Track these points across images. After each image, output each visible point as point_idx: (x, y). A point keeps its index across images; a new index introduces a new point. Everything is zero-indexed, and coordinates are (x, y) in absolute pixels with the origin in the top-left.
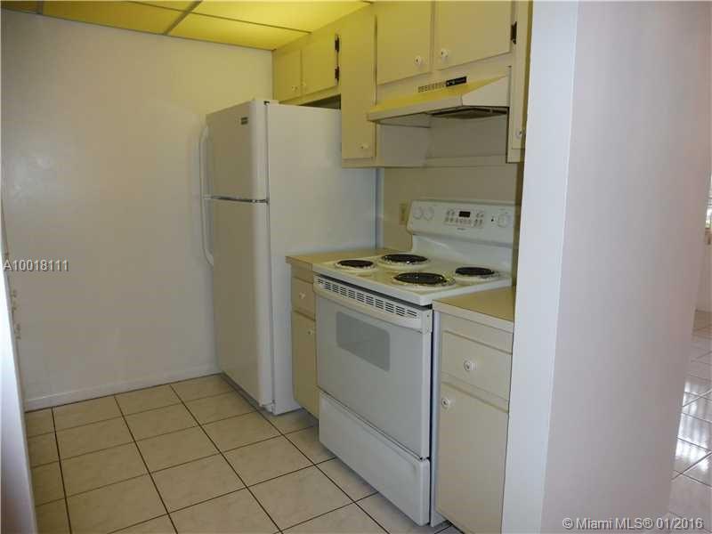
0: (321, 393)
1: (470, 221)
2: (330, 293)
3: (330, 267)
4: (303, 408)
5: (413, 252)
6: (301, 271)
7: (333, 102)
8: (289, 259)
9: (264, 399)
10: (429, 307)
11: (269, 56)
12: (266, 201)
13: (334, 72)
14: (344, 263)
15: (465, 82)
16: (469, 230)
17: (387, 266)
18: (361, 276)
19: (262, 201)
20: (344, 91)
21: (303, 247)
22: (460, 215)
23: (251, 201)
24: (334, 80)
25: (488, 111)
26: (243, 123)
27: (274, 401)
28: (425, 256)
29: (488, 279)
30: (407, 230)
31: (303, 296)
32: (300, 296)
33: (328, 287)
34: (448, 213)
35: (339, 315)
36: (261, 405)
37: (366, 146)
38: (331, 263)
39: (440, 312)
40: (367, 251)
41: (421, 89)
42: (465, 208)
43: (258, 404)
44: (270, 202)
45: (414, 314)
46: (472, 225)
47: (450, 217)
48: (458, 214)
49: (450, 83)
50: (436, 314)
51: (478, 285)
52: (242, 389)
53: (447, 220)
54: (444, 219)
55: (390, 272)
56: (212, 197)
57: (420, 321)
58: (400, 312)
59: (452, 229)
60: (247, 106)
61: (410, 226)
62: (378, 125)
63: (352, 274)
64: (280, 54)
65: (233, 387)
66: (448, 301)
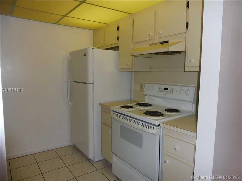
0: (113, 155)
1: (168, 92)
2: (118, 118)
3: (117, 108)
4: (105, 159)
5: (146, 102)
6: (105, 109)
7: (116, 48)
8: (101, 105)
9: (91, 156)
10: (159, 125)
11: (92, 32)
12: (92, 83)
13: (117, 38)
14: (123, 107)
15: (168, 42)
16: (168, 94)
17: (138, 108)
18: (129, 112)
19: (91, 83)
20: (120, 44)
21: (107, 99)
22: (164, 89)
23: (87, 83)
24: (117, 41)
25: (175, 53)
26: (84, 56)
27: (94, 157)
28: (151, 104)
29: (177, 114)
30: (143, 94)
31: (106, 118)
32: (105, 118)
33: (117, 115)
34: (159, 88)
35: (121, 126)
36: (89, 158)
37: (129, 64)
38: (118, 106)
39: (163, 127)
40: (131, 101)
41: (150, 45)
42: (166, 87)
43: (88, 157)
44: (94, 84)
45: (153, 128)
46: (169, 93)
47: (160, 90)
49: (162, 43)
50: (161, 128)
51: (174, 116)
52: (81, 151)
53: (159, 91)
54: (158, 90)
55: (140, 110)
56: (71, 81)
57: (155, 130)
58: (147, 127)
59: (161, 94)
60: (86, 49)
61: (145, 93)
62: (134, 57)
63: (125, 111)
64: (95, 30)
65: (77, 150)
66: (164, 123)
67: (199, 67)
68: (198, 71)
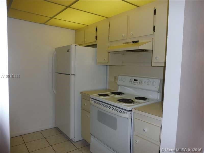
0: (91, 136)
1: (138, 83)
2: (96, 104)
3: (95, 96)
4: (84, 139)
5: (119, 91)
6: (85, 96)
7: (95, 46)
8: (81, 93)
9: (72, 137)
10: (131, 111)
11: (74, 31)
12: (74, 75)
13: (95, 37)
14: (100, 95)
15: (138, 42)
16: (137, 85)
17: (114, 96)
18: (106, 99)
19: (73, 75)
20: (98, 42)
21: (85, 89)
22: (134, 81)
23: (69, 75)
24: (95, 40)
25: (144, 50)
26: (68, 51)
27: (75, 137)
28: (124, 93)
29: (146, 101)
30: (117, 84)
31: (86, 104)
32: (85, 104)
33: (95, 102)
34: (130, 80)
35: (98, 111)
36: (70, 139)
37: (105, 59)
38: (96, 94)
39: (134, 112)
40: (106, 90)
41: (124, 43)
42: (136, 79)
43: (69, 138)
44: (76, 75)
45: (126, 113)
46: (138, 84)
47: (131, 81)
48: (134, 80)
49: (133, 42)
50: (133, 113)
51: (143, 103)
52: (63, 133)
53: (130, 82)
55: (114, 98)
56: (56, 73)
57: (127, 115)
58: (121, 112)
59: (132, 84)
60: (69, 46)
61: (118, 83)
62: (109, 53)
63: (102, 98)
64: (77, 31)
65: (60, 132)
66: (136, 109)
67: (164, 63)
68: (164, 66)
